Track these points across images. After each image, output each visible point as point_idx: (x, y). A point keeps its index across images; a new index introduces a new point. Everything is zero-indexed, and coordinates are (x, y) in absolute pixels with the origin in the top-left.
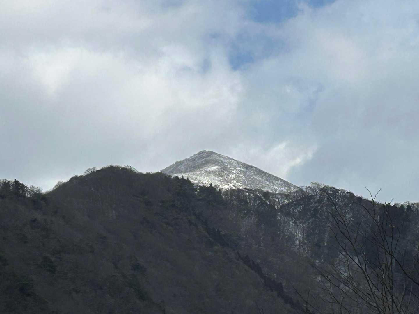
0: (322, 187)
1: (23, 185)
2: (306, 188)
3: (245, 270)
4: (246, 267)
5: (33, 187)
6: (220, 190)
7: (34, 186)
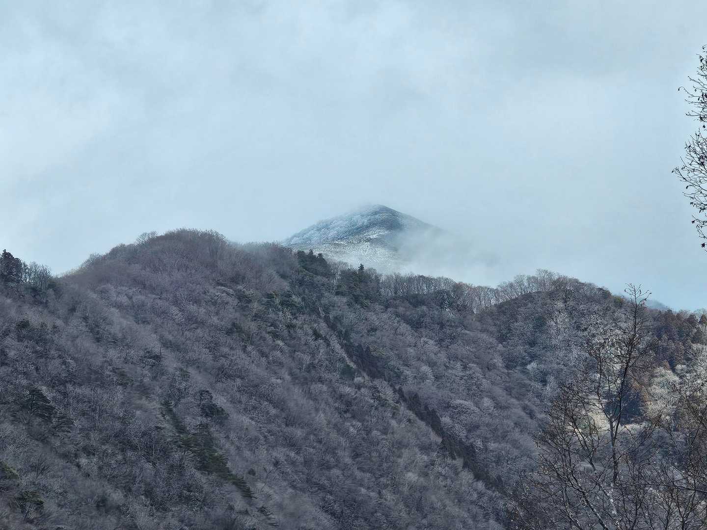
0: (556, 277)
1: (18, 260)
2: (529, 279)
3: (409, 421)
4: (412, 415)
5: (36, 266)
6: (376, 276)
7: (36, 263)
